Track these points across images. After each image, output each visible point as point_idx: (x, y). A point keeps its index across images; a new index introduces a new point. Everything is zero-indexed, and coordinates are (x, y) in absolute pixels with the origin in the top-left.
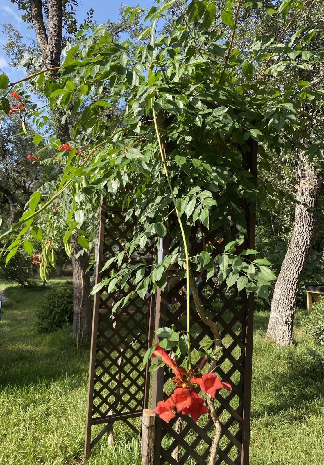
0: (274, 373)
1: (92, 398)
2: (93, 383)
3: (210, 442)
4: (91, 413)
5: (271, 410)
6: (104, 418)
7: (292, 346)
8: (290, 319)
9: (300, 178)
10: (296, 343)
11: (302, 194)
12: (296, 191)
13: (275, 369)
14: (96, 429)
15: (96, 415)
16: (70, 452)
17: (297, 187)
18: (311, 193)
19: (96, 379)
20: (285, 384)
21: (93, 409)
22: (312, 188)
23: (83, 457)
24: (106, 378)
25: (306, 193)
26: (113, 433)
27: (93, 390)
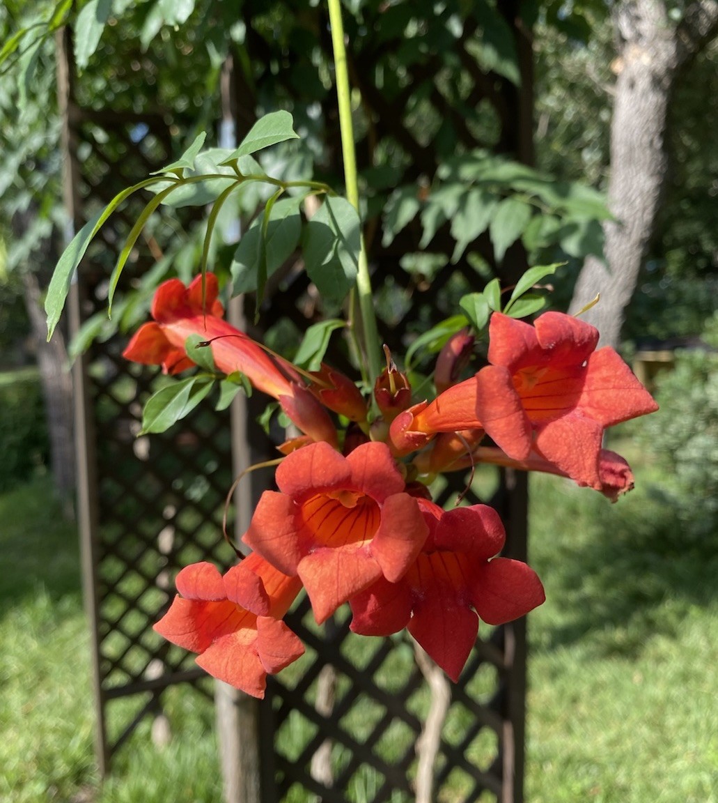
0: (565, 551)
1: (101, 638)
2: (101, 600)
3: (417, 727)
4: (103, 675)
5: (565, 638)
6: (137, 684)
9: (623, 40)
11: (632, 85)
12: (613, 79)
13: (566, 540)
14: (121, 711)
15: (118, 679)
17: (617, 67)
18: (656, 81)
19: (106, 590)
20: (593, 571)
21: (107, 665)
22: (660, 66)
23: (95, 776)
24: (132, 585)
25: (644, 83)
27: (99, 619)
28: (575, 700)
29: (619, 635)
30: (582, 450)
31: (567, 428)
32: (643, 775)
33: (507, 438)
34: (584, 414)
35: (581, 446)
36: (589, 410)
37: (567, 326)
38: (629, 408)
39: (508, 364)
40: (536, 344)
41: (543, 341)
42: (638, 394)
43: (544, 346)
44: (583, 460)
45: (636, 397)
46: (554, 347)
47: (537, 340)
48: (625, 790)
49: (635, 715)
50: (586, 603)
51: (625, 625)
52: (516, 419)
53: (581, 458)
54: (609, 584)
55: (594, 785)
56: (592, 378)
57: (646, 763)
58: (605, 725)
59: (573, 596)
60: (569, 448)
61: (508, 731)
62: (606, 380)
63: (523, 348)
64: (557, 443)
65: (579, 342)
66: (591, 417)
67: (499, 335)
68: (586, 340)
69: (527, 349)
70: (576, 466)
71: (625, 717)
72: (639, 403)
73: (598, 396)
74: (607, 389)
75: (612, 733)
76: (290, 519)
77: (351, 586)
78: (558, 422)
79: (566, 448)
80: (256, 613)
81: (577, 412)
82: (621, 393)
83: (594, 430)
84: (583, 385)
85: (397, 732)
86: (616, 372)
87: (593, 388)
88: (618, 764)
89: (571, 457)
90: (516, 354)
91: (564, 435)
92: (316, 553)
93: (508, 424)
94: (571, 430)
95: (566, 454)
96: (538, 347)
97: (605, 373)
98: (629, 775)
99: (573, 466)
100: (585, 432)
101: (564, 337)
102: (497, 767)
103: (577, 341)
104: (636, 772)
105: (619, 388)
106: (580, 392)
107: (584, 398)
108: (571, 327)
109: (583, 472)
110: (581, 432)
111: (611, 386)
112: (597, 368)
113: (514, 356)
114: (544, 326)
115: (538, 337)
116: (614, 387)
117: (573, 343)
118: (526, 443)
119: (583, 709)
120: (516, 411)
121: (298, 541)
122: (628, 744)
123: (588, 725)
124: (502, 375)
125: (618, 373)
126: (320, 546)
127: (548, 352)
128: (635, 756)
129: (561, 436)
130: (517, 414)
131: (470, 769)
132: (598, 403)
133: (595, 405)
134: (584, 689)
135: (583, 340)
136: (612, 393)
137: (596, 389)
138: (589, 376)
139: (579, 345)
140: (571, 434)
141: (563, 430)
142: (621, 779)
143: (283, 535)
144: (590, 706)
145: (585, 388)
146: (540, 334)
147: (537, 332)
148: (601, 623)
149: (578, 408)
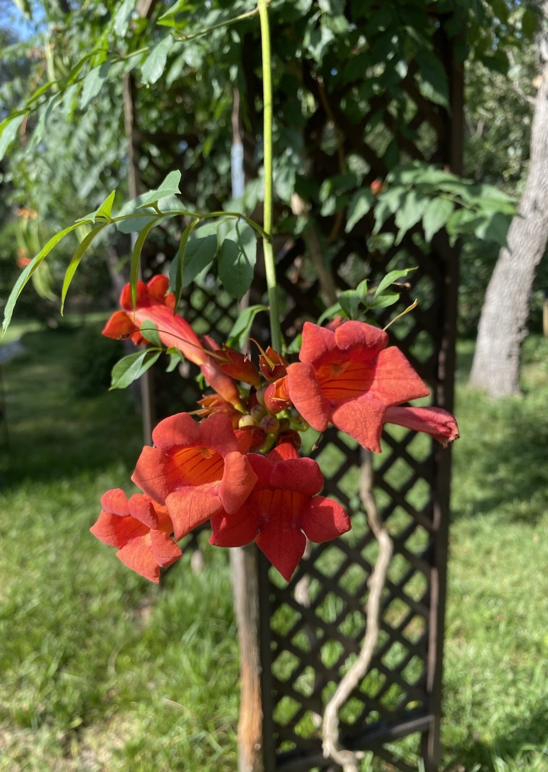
3: (369, 569)
5: (483, 507)
7: (518, 397)
8: (516, 350)
9: (543, 62)
10: (525, 392)
12: (534, 92)
13: (487, 438)
16: (132, 583)
17: (538, 82)
20: (506, 460)
23: (154, 589)
26: (202, 551)
28: (488, 552)
29: (523, 507)
30: (366, 425)
31: (356, 408)
32: (536, 608)
33: (309, 415)
34: (374, 397)
35: (366, 421)
36: (377, 394)
37: (360, 332)
38: (405, 394)
39: (311, 361)
40: (335, 345)
41: (340, 344)
42: (413, 383)
43: (341, 347)
44: (367, 431)
45: (411, 385)
46: (349, 349)
47: (335, 343)
48: (523, 618)
49: (533, 565)
50: (500, 483)
51: (529, 501)
52: (316, 401)
53: (365, 430)
54: (518, 469)
55: (499, 613)
56: (380, 371)
57: (540, 599)
58: (510, 571)
59: (490, 478)
60: (356, 422)
61: (434, 574)
62: (389, 372)
63: (324, 349)
64: (347, 419)
65: (370, 344)
66: (379, 399)
67: (307, 339)
68: (375, 342)
69: (327, 349)
70: (361, 436)
71: (525, 566)
72: (413, 390)
73: (384, 383)
74: (390, 379)
75: (515, 577)
76: (162, 466)
77: (199, 516)
78: (352, 403)
79: (353, 423)
80: (149, 527)
81: (369, 394)
82: (400, 382)
83: (378, 409)
84: (374, 375)
85: (356, 571)
86: (397, 366)
87: (380, 377)
88: (519, 599)
89: (357, 429)
90: (318, 353)
91: (353, 413)
92: (180, 490)
93: (310, 405)
94: (359, 409)
95: (353, 427)
96: (336, 348)
97: (389, 367)
98: (526, 607)
99: (359, 436)
100: (370, 411)
101: (357, 341)
102: (426, 599)
103: (368, 343)
104: (532, 607)
105: (399, 378)
106: (373, 379)
107: (375, 384)
108: (363, 333)
109: (367, 440)
110: (367, 411)
111: (392, 377)
112: (384, 363)
113: (316, 355)
114: (342, 333)
115: (337, 341)
116: (395, 378)
117: (365, 344)
118: (323, 419)
119: (494, 558)
120: (315, 395)
121: (166, 482)
122: (527, 586)
123: (498, 570)
124: (306, 369)
125: (399, 367)
126: (185, 485)
127: (344, 352)
128: (531, 593)
129: (350, 413)
130: (316, 398)
131: (407, 599)
132: (383, 388)
133: (381, 390)
134: (496, 545)
135: (372, 342)
136: (393, 382)
137: (383, 379)
138: (378, 369)
139: (369, 346)
140: (358, 412)
141: (353, 410)
142: (520, 610)
143: (154, 478)
144: (500, 557)
145: (376, 377)
146: (338, 338)
147: (336, 337)
148: (510, 498)
149: (370, 392)
